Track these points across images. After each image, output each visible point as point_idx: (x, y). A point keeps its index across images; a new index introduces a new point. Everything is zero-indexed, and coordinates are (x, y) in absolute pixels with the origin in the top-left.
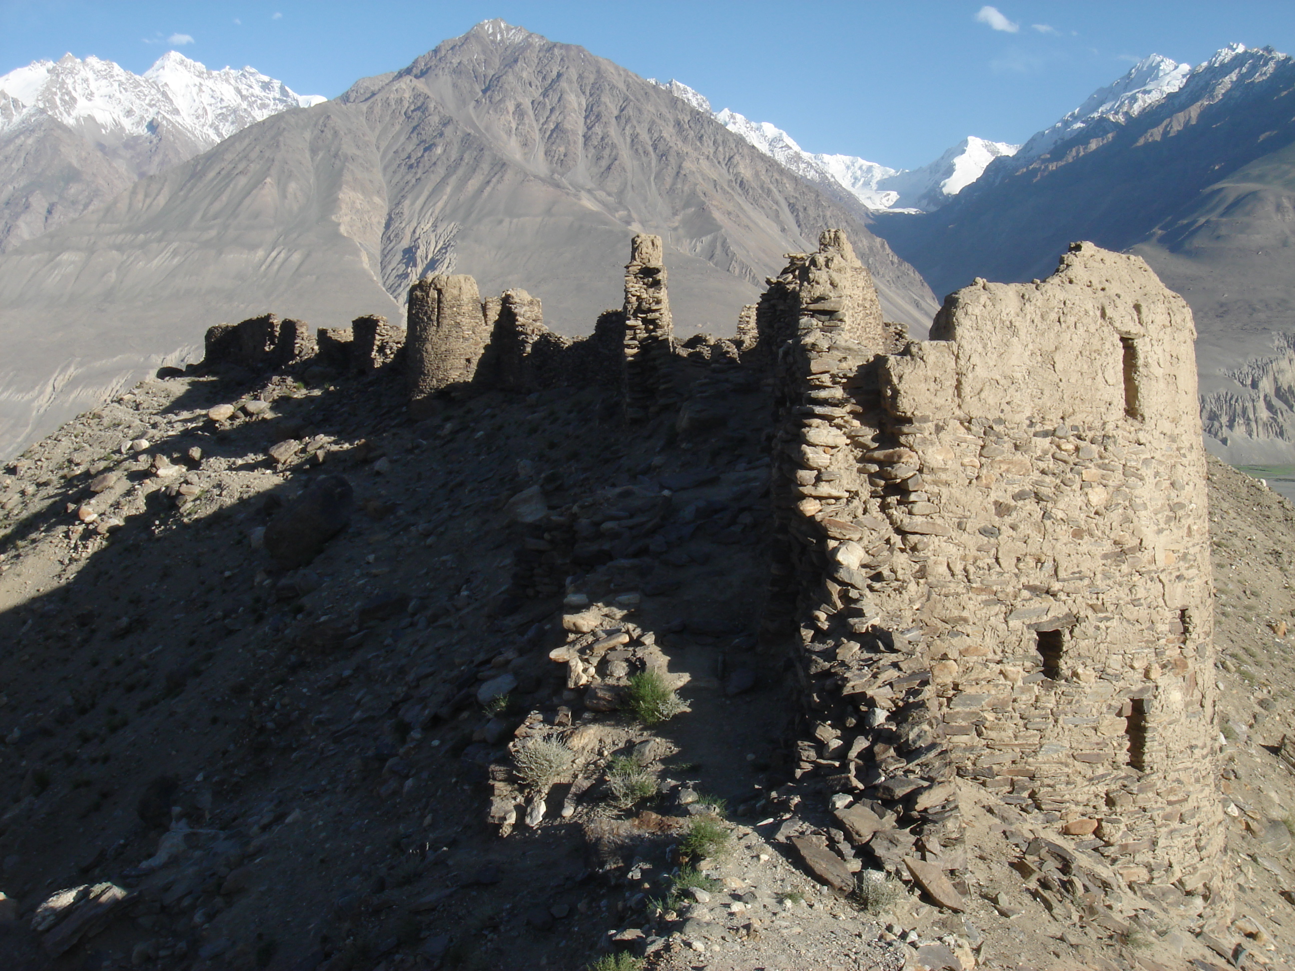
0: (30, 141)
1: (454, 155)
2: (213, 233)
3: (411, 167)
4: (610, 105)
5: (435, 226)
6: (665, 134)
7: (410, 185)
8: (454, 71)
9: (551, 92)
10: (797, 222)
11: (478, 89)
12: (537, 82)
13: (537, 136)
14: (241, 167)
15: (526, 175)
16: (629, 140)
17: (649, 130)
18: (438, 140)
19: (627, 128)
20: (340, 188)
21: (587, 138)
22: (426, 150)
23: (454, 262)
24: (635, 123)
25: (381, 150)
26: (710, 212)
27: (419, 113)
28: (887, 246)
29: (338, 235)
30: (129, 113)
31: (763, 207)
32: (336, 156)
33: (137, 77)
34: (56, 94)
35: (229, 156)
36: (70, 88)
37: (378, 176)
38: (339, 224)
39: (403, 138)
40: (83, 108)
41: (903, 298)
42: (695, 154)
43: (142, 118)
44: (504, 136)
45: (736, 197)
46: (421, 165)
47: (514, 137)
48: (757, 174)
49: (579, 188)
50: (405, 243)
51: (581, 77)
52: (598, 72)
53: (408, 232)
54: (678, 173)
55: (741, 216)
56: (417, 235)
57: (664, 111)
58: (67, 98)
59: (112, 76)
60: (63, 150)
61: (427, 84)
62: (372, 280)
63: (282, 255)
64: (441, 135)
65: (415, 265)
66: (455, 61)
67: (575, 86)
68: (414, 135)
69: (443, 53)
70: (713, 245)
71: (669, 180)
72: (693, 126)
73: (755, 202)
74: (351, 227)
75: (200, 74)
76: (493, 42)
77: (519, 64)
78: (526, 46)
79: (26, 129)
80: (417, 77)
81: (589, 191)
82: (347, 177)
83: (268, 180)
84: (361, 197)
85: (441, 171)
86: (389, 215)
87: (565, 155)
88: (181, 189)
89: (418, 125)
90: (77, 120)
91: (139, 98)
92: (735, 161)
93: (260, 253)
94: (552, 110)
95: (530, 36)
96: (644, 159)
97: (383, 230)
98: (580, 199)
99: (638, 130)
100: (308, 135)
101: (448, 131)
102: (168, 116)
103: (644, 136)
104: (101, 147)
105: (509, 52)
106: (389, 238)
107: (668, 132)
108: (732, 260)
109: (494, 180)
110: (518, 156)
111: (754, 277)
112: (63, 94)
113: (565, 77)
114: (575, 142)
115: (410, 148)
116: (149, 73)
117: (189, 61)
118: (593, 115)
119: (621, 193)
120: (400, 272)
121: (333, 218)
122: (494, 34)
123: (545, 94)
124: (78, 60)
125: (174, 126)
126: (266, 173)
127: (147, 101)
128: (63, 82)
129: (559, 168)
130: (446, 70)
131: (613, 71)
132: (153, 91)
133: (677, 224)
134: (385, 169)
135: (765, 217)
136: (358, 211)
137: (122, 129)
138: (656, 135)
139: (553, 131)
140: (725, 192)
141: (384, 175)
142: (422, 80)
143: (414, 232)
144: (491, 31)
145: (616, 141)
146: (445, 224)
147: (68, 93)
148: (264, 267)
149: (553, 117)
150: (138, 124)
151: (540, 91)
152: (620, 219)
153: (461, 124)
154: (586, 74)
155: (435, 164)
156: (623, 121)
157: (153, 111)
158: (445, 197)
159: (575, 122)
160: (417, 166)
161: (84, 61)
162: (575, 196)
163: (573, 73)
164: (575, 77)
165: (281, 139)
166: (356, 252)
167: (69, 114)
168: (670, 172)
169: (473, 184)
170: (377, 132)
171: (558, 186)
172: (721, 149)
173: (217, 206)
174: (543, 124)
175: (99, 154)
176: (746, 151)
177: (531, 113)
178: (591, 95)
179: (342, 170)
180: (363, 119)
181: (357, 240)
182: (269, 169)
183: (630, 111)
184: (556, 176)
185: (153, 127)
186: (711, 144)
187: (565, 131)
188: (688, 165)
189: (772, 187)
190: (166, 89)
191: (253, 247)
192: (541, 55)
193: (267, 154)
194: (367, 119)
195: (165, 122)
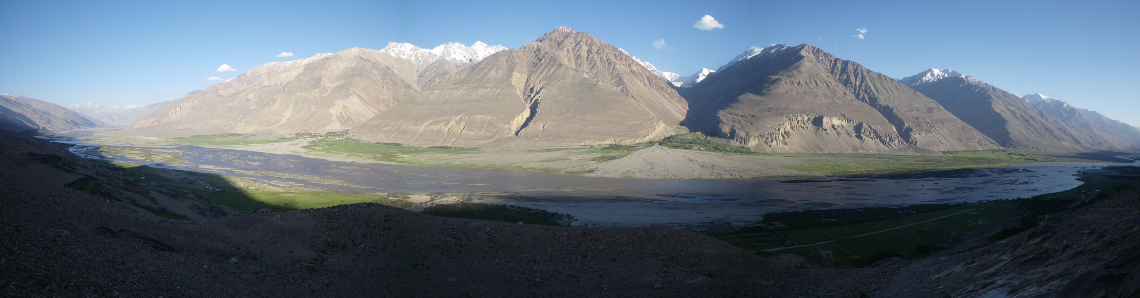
0: (437, 64)
1: (547, 62)
2: (476, 84)
3: (535, 66)
4: (595, 49)
5: (540, 82)
6: (611, 57)
7: (534, 71)
8: (550, 40)
9: (577, 45)
10: (649, 83)
11: (556, 45)
12: (574, 43)
13: (573, 58)
14: (486, 67)
15: (568, 68)
16: (600, 59)
17: (606, 56)
18: (543, 58)
19: (600, 56)
20: (513, 71)
21: (587, 58)
22: (539, 61)
23: (544, 92)
24: (602, 54)
25: (527, 62)
26: (623, 79)
27: (538, 51)
28: (676, 92)
29: (511, 85)
30: (465, 57)
31: (639, 79)
32: (513, 63)
33: (468, 48)
34: (446, 53)
35: (483, 64)
36: (450, 51)
37: (525, 69)
38: (512, 81)
39: (533, 58)
40: (453, 56)
41: (680, 106)
42: (619, 63)
43: (468, 58)
44: (563, 58)
45: (631, 76)
46: (538, 65)
47: (566, 58)
48: (638, 69)
49: (583, 72)
50: (531, 87)
51: (586, 41)
52: (592, 40)
53: (532, 84)
54: (614, 68)
55: (632, 81)
56: (535, 85)
57: (611, 51)
58: (449, 54)
59: (461, 48)
60: (445, 66)
61: (542, 44)
62: (520, 97)
63: (494, 90)
64: (544, 57)
65: (533, 93)
66: (550, 37)
67: (585, 44)
68: (537, 57)
69: (547, 35)
70: (623, 88)
71: (611, 70)
72: (619, 55)
73: (637, 77)
74: (516, 82)
75: (485, 47)
76: (562, 32)
77: (569, 38)
78: (571, 33)
79: (436, 62)
80: (539, 42)
81: (587, 73)
82: (516, 68)
83: (493, 70)
84: (519, 74)
85: (543, 67)
86: (527, 79)
87: (581, 63)
88: (469, 73)
89: (538, 54)
90: (451, 59)
91: (468, 53)
92: (631, 66)
93: (488, 90)
94: (578, 50)
95: (572, 30)
96: (604, 64)
97: (525, 83)
98: (583, 75)
99: (603, 56)
100: (506, 58)
101: (546, 56)
102: (475, 58)
103: (604, 58)
104: (457, 66)
105: (566, 35)
106: (526, 86)
107: (612, 57)
108: (629, 92)
109: (558, 69)
110: (567, 63)
111: (635, 98)
112: (448, 53)
113: (582, 41)
114: (584, 59)
115: (535, 61)
116: (472, 47)
117: (483, 44)
118: (589, 52)
119: (597, 73)
120: (529, 95)
121: (510, 80)
122: (562, 30)
123: (576, 46)
124: (453, 44)
125: (476, 60)
126: (492, 68)
127: (470, 54)
128: (448, 50)
129: (579, 67)
130: (548, 40)
131: (596, 40)
132: (472, 51)
133: (613, 82)
134: (527, 67)
135: (640, 82)
136: (518, 78)
137: (463, 61)
138: (608, 58)
139: (578, 56)
140: (628, 74)
141: (527, 68)
142: (540, 42)
143: (534, 84)
144: (561, 29)
145: (596, 59)
146: (543, 81)
147: (449, 52)
148: (489, 93)
149: (578, 52)
150: (467, 60)
151: (575, 45)
152: (596, 81)
153: (550, 54)
154: (588, 41)
155: (541, 65)
156: (598, 53)
157: (471, 57)
158: (544, 74)
159: (584, 54)
160: (537, 66)
161: (454, 44)
162: (582, 73)
163: (584, 40)
164: (585, 41)
165: (498, 59)
166: (516, 89)
167: (449, 58)
168: (612, 68)
169: (552, 70)
170: (526, 57)
171: (577, 71)
172: (627, 62)
173: (478, 77)
174: (575, 54)
175: (455, 67)
176: (635, 63)
177: (571, 51)
178: (589, 46)
179: (514, 67)
180: (522, 53)
181: (516, 86)
182: (494, 67)
183: (600, 51)
184: (577, 69)
185: (471, 60)
186: (625, 61)
187: (581, 56)
188: (617, 66)
189: (642, 73)
190: (476, 51)
191: (487, 88)
192: (575, 35)
193: (494, 63)
194: (524, 53)
195: (474, 59)
